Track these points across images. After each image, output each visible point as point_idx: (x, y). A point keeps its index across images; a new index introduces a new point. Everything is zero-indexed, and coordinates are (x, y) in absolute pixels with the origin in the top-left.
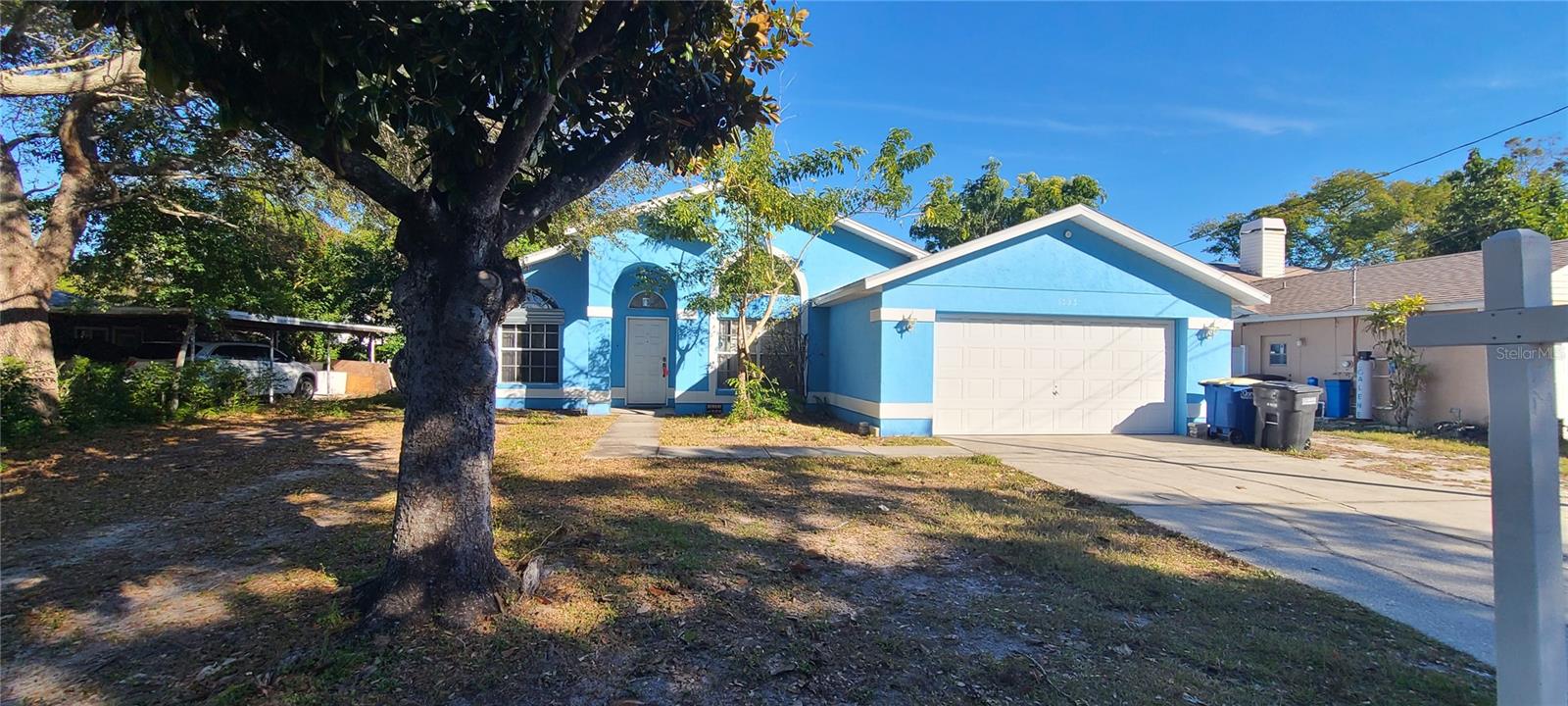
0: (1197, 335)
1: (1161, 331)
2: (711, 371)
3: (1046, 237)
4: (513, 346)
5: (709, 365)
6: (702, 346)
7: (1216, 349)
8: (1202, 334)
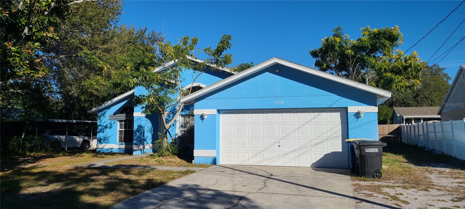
0: (354, 115)
1: (338, 114)
2: (177, 137)
3: (267, 73)
4: (122, 129)
5: (176, 135)
6: (174, 127)
7: (367, 123)
8: (357, 115)
